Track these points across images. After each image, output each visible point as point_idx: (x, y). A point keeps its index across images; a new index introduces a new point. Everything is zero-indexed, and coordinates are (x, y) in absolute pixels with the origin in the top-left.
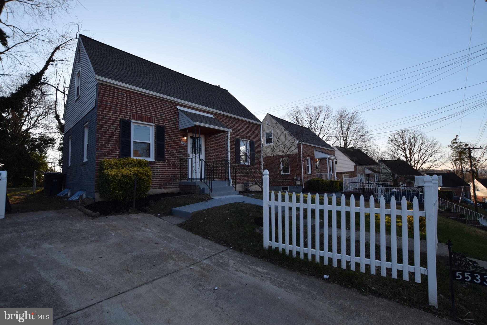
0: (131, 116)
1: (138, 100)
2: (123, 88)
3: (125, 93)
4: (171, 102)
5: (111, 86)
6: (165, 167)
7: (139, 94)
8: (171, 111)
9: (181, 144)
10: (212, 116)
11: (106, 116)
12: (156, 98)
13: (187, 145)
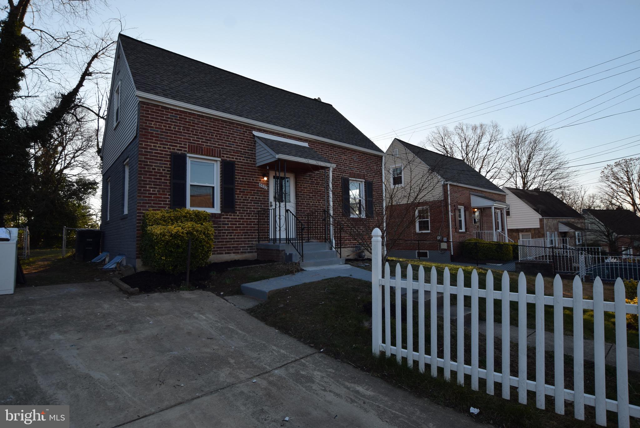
0: (186, 148)
1: (196, 124)
2: (175, 108)
3: (178, 114)
4: (245, 126)
5: (158, 106)
6: (235, 221)
7: (198, 115)
8: (244, 139)
9: (258, 188)
10: (306, 145)
11: (151, 149)
12: (222, 121)
13: (268, 189)
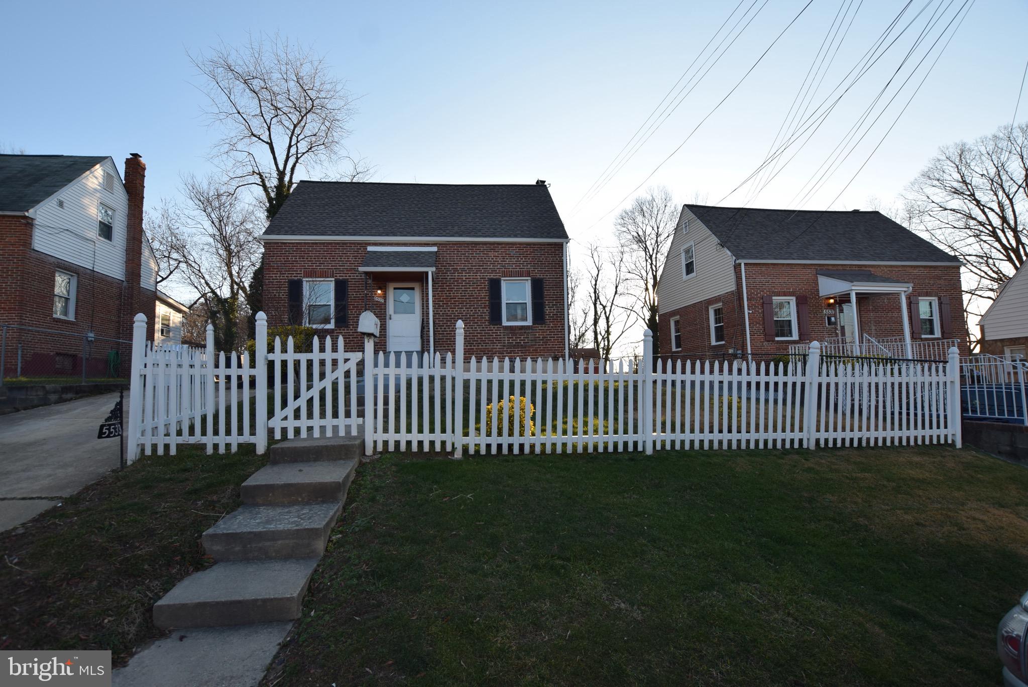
0: (301, 274)
1: (310, 251)
2: (291, 241)
3: (295, 246)
4: (358, 244)
5: (278, 243)
6: (349, 335)
7: (312, 243)
8: (358, 256)
9: (374, 302)
10: (435, 249)
11: (273, 279)
12: (335, 243)
13: (385, 302)
